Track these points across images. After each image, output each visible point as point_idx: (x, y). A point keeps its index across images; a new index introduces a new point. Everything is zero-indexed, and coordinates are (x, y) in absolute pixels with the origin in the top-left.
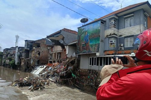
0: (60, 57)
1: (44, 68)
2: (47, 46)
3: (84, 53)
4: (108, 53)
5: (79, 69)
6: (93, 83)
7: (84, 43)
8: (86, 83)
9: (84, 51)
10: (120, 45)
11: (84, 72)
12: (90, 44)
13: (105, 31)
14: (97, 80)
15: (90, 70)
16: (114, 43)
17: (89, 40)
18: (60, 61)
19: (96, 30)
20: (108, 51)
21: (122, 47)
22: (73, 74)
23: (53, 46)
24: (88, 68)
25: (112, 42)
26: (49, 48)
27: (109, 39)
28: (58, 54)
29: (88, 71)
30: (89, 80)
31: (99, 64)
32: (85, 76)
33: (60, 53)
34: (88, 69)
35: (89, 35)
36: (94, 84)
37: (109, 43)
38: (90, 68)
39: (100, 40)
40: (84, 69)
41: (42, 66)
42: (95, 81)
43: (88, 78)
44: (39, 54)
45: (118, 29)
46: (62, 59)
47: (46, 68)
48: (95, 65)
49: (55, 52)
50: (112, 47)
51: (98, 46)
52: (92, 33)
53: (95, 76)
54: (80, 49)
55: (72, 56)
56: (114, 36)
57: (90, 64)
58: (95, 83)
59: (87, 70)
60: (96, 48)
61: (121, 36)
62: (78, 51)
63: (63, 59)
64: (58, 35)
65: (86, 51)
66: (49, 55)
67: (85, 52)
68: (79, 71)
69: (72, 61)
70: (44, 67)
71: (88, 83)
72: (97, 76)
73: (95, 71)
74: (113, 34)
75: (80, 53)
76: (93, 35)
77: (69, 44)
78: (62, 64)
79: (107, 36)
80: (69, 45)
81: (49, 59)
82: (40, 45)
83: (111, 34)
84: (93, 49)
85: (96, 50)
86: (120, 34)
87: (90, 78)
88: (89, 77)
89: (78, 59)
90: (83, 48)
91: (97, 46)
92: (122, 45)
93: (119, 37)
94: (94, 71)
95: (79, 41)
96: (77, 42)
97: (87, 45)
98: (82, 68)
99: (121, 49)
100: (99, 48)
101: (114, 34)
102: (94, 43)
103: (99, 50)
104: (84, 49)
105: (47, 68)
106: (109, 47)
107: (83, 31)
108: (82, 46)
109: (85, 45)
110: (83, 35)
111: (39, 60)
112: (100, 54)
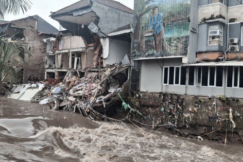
0: (77, 63)
1: (40, 89)
2: (42, 34)
3: (149, 55)
4: (205, 56)
5: (138, 91)
6: (174, 123)
7: (151, 34)
8: (155, 122)
9: (150, 52)
10: (232, 41)
11: (150, 98)
12: (166, 36)
13: (200, 9)
14: (183, 116)
15: (165, 95)
16: (219, 37)
17: (162, 27)
18: (78, 73)
19: (181, 5)
20: (206, 52)
21: (235, 44)
22: (124, 103)
23: (61, 36)
24: (160, 91)
25: (215, 32)
26: (45, 40)
27: (208, 27)
28: (73, 55)
29: (160, 96)
30: (164, 117)
31: (187, 82)
32: (152, 106)
33: (79, 54)
34: (161, 93)
35: (162, 15)
36: (176, 123)
37: (209, 35)
38: (164, 91)
39: (190, 28)
40: (149, 91)
41: (33, 85)
42: (179, 117)
43: (161, 112)
44: (22, 55)
45: (228, 6)
46: (86, 68)
47: (44, 89)
48: (177, 82)
49: (67, 51)
50: (215, 45)
51: (186, 41)
52: (170, 13)
53: (177, 106)
54: (139, 47)
55: (121, 63)
56: (220, 20)
57: (165, 82)
58: (178, 121)
59: (158, 95)
60: (180, 46)
61: (232, 20)
62: (134, 52)
63: (89, 69)
64: (85, 12)
65: (155, 52)
66: (46, 58)
67: (153, 55)
68: (137, 95)
69: (120, 74)
70: (38, 87)
71: (162, 123)
72: (182, 108)
73: (178, 96)
74: (217, 17)
75: (140, 56)
76: (173, 16)
77: (110, 35)
78: (87, 79)
79: (205, 20)
80: (110, 37)
81: (47, 66)
82: (24, 32)
83: (212, 16)
84: (174, 48)
85: (180, 50)
86: (230, 16)
87: (165, 111)
88: (162, 109)
89: (134, 70)
90: (147, 45)
91: (182, 41)
92: (236, 41)
93: (229, 24)
94: (175, 97)
95: (137, 28)
96: (132, 30)
97: (158, 39)
98: (145, 91)
99: (233, 49)
100: (187, 47)
101: (221, 16)
102: (175, 34)
103: (187, 51)
104: (149, 46)
105: (46, 91)
106: (207, 45)
107: (147, 6)
108: (144, 40)
109: (153, 38)
110: (147, 15)
111: (22, 70)
112: (189, 60)
